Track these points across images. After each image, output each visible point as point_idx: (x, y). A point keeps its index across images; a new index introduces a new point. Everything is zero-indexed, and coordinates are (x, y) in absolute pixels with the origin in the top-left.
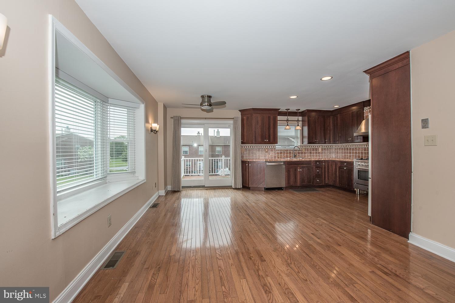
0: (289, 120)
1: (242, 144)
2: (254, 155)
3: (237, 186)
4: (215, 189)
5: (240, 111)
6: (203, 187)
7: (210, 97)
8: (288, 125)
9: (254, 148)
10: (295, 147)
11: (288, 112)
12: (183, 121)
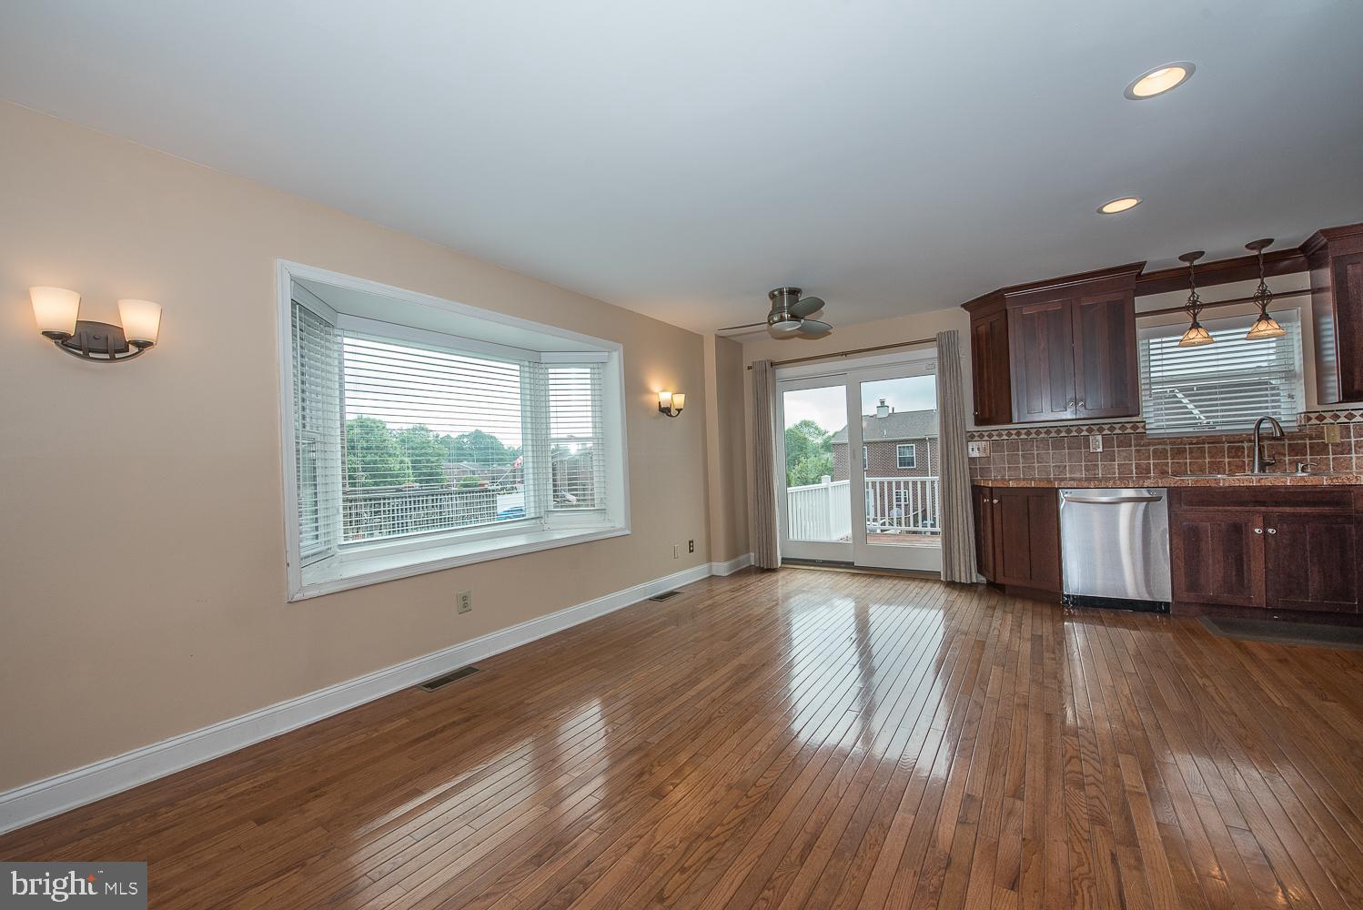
0: (1202, 300)
1: (976, 424)
2: (1036, 465)
3: (957, 576)
4: (882, 577)
5: (965, 306)
6: (849, 565)
7: (794, 292)
8: (1196, 326)
9: (1033, 436)
10: (1261, 421)
11: (1195, 266)
12: (784, 372)
